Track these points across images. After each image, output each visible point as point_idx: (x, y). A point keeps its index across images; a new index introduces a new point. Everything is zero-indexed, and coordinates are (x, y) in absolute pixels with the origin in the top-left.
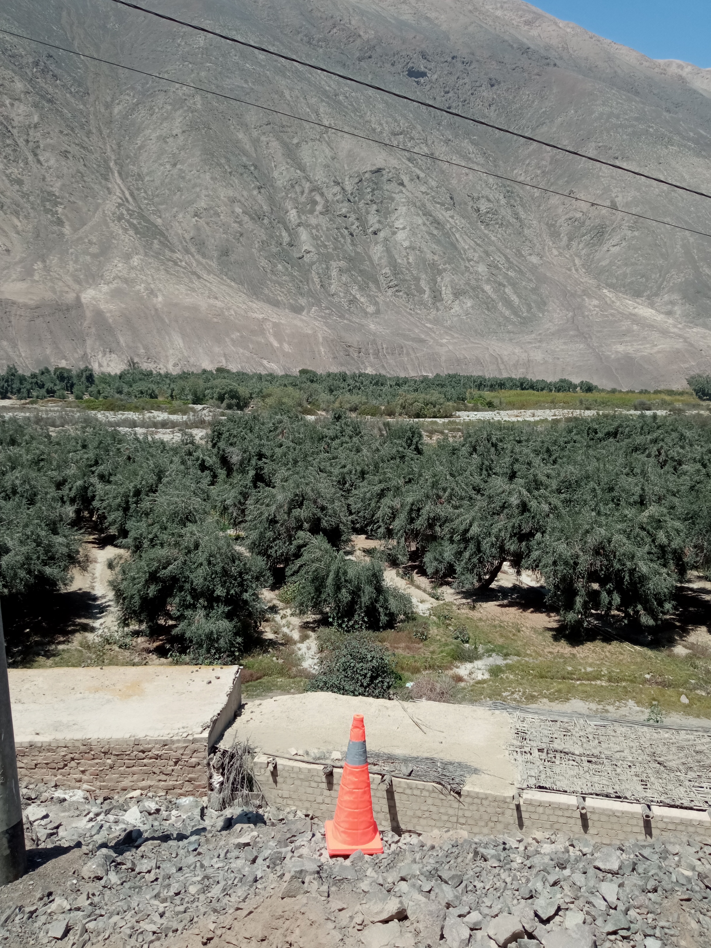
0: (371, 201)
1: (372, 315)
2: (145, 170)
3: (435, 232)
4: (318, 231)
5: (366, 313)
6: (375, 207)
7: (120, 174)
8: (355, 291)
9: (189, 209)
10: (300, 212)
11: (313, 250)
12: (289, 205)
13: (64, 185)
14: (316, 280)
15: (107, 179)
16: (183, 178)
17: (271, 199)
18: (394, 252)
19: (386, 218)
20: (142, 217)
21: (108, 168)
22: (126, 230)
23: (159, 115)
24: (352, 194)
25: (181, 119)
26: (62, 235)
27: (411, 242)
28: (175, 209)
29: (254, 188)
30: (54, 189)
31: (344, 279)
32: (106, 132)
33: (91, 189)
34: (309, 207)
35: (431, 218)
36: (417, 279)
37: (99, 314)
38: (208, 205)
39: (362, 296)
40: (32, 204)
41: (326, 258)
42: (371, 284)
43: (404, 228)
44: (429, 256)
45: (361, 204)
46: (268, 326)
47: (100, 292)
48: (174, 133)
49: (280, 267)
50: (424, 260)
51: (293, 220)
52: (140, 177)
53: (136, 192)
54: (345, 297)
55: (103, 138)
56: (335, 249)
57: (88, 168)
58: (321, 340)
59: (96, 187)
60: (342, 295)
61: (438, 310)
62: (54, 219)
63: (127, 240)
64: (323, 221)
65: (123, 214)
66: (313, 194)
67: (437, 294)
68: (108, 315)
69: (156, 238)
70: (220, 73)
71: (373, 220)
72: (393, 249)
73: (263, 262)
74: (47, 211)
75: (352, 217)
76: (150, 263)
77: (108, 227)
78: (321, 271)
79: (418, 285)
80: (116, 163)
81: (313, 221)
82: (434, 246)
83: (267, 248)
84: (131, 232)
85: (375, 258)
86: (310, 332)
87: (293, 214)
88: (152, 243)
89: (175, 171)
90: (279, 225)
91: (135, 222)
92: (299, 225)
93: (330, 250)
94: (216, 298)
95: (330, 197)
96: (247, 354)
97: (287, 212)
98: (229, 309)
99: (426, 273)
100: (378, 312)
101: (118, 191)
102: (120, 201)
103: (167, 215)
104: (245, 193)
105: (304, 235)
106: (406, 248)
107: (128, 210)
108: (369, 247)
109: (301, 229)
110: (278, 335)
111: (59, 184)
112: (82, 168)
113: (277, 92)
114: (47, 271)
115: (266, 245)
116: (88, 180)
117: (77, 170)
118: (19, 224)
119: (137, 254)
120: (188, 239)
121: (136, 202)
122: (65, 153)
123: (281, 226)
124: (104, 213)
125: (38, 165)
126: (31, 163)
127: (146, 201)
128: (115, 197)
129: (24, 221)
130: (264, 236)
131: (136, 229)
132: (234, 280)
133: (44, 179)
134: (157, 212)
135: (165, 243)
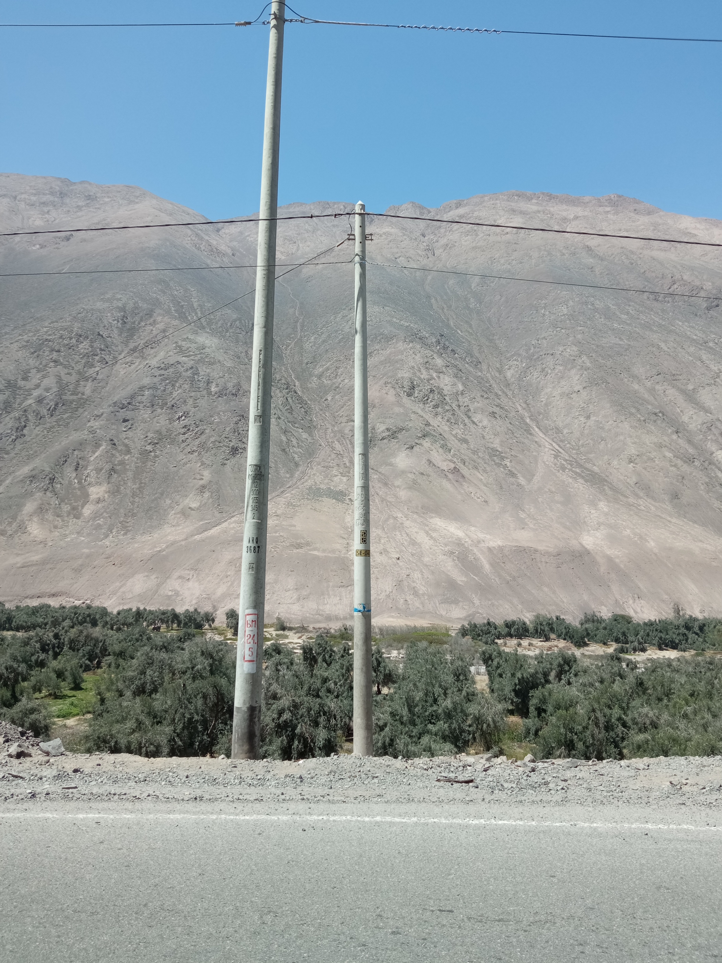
2: (561, 425)
7: (539, 428)
9: (622, 456)
12: (712, 447)
13: (502, 441)
15: (531, 434)
16: (602, 428)
17: (690, 442)
20: (581, 466)
21: (527, 424)
22: (575, 479)
23: (553, 375)
25: (577, 377)
26: (519, 485)
28: (606, 457)
29: (672, 433)
30: (495, 446)
32: (510, 393)
33: (523, 443)
37: (610, 560)
38: (639, 451)
40: (483, 459)
47: (597, 538)
48: (576, 389)
52: (558, 431)
53: (561, 443)
55: (510, 398)
57: (513, 425)
59: (526, 441)
62: (507, 471)
63: (582, 488)
65: (563, 464)
68: (617, 560)
69: (604, 485)
73: (717, 504)
74: (499, 465)
76: (618, 509)
77: (557, 477)
80: (531, 419)
83: (714, 489)
84: (581, 481)
88: (604, 490)
89: (591, 422)
90: (710, 466)
91: (578, 470)
97: (712, 454)
101: (546, 443)
102: (553, 452)
103: (600, 463)
104: (666, 438)
107: (566, 460)
111: (497, 441)
112: (509, 425)
113: (653, 345)
114: (534, 519)
115: (711, 487)
116: (518, 436)
117: (507, 427)
118: (482, 478)
119: (600, 500)
120: (632, 484)
121: (567, 453)
122: (493, 414)
123: (714, 467)
124: (545, 464)
125: (475, 426)
126: (468, 424)
127: (574, 452)
128: (547, 449)
129: (484, 474)
130: (704, 478)
131: (583, 477)
132: (695, 522)
133: (483, 437)
134: (588, 460)
135: (615, 490)
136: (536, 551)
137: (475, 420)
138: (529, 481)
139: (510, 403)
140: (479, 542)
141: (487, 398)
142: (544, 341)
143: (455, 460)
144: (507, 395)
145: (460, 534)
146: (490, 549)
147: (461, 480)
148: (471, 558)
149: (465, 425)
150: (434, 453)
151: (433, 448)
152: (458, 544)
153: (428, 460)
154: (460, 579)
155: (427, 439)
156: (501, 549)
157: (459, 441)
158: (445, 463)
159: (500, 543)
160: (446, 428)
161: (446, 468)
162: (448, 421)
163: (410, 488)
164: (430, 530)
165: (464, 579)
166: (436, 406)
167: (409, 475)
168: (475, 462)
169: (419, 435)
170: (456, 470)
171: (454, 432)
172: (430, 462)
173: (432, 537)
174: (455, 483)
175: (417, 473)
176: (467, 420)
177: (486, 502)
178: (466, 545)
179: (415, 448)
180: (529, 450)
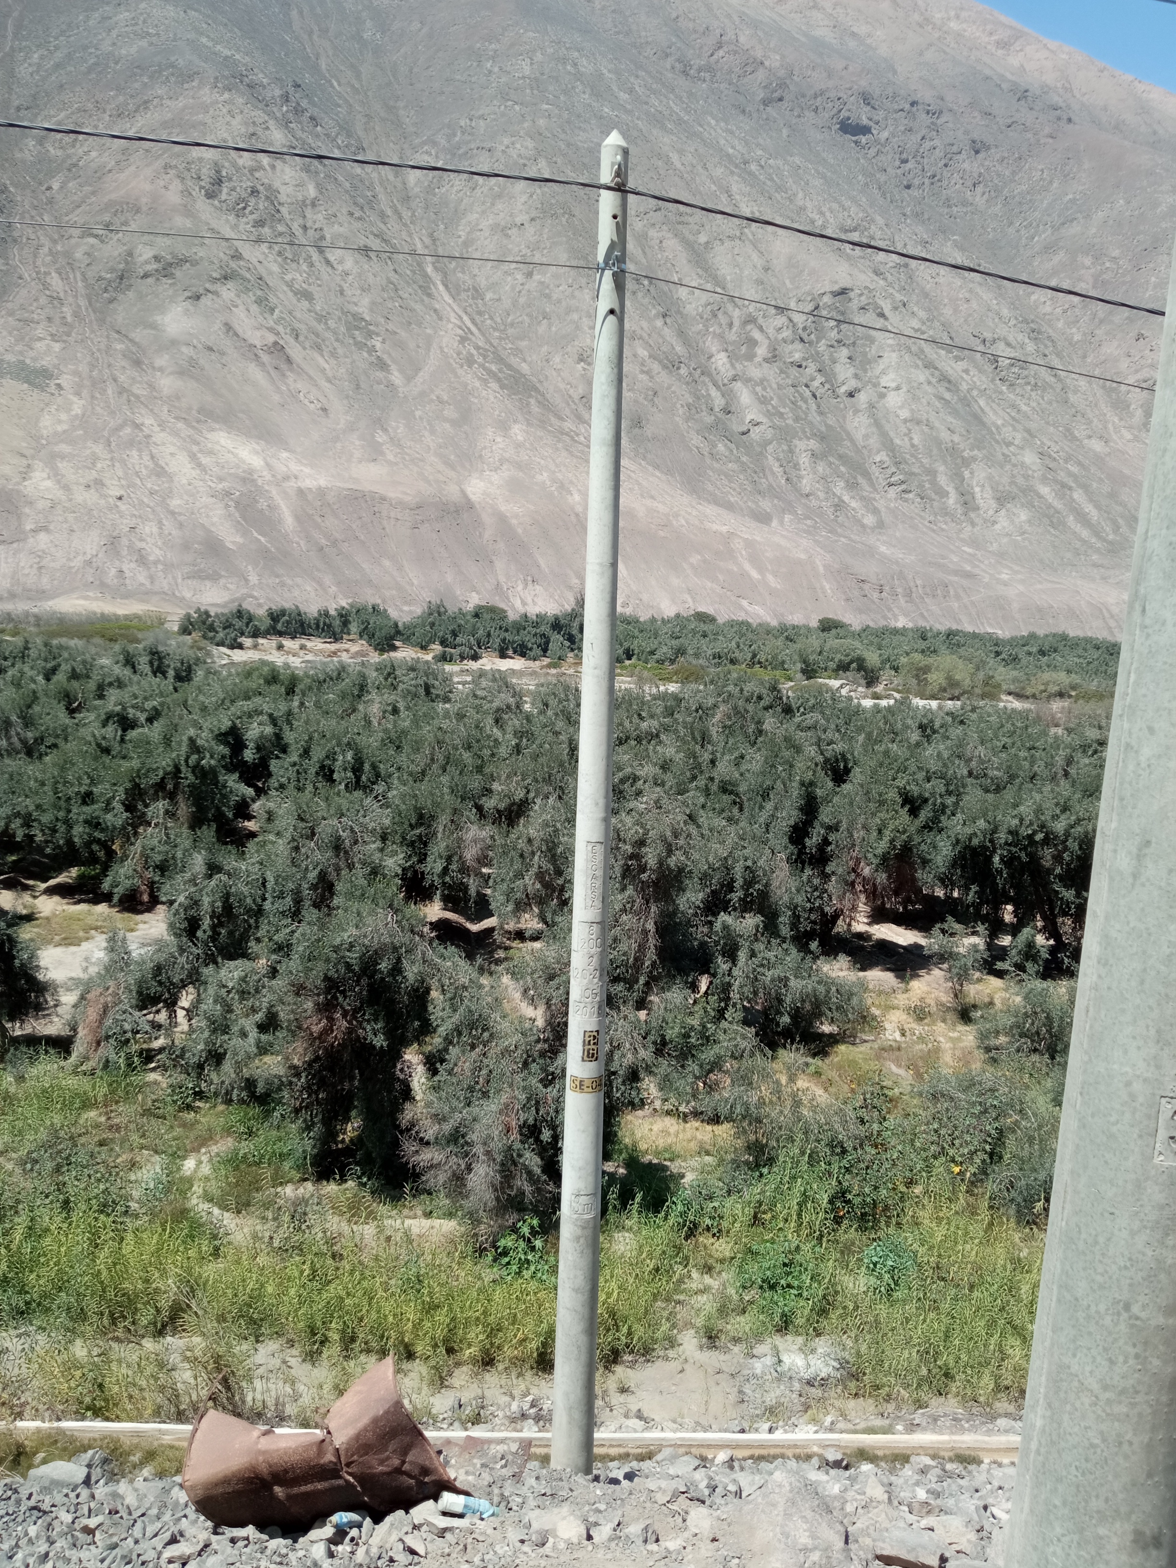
0: (839, 342)
1: (873, 529)
2: (483, 283)
3: (947, 396)
4: (764, 389)
5: (863, 526)
6: (844, 352)
7: (446, 286)
8: (839, 488)
9: (569, 349)
10: (733, 357)
11: (764, 420)
12: (712, 345)
13: (373, 303)
14: (777, 469)
15: (429, 295)
16: (548, 297)
17: (681, 334)
18: (887, 427)
19: (865, 371)
20: (500, 360)
21: (426, 276)
22: (485, 382)
23: (485, 190)
24: (805, 329)
25: (524, 198)
26: (390, 385)
27: (912, 411)
28: (545, 349)
29: (656, 316)
30: (361, 310)
31: (820, 469)
32: (406, 214)
33: (412, 310)
34: (744, 349)
35: (937, 373)
36: (932, 473)
37: (502, 519)
39: (853, 497)
40: (335, 333)
41: (785, 435)
42: (860, 479)
43: (898, 388)
44: (945, 435)
45: (822, 346)
46: (737, 544)
47: (492, 483)
48: (518, 220)
49: (721, 447)
50: (939, 442)
51: (723, 370)
52: (477, 293)
53: (477, 317)
54: (827, 499)
55: (405, 225)
56: (797, 419)
57: (400, 275)
58: (821, 569)
59: (418, 307)
60: (821, 495)
61: (973, 524)
62: (373, 359)
63: (492, 399)
64: (771, 372)
65: (472, 355)
66: (749, 327)
67: (968, 498)
68: (514, 522)
69: (530, 396)
70: (568, 122)
71: (844, 373)
72: (884, 422)
73: (696, 440)
74: (360, 346)
75: (811, 368)
76: (541, 438)
77: (456, 376)
78: (781, 456)
79: (934, 482)
80: (436, 269)
81: (755, 373)
82: (950, 419)
83: (697, 416)
84: (494, 385)
85: (859, 436)
86: (803, 556)
87: (721, 361)
88: (528, 404)
89: (532, 285)
90: (703, 378)
91: (494, 368)
92: (734, 379)
93: (790, 422)
94: (653, 497)
95: (771, 331)
96: (718, 590)
97: (710, 357)
98: (676, 515)
99: (945, 462)
100: (881, 525)
101: (452, 314)
102: (460, 332)
103: (534, 357)
104: (645, 324)
105: (744, 396)
106: (905, 421)
107: (477, 348)
108: (844, 417)
109: (738, 385)
110: (755, 559)
111: (366, 301)
112: (392, 275)
113: (659, 156)
114: (400, 446)
115: (694, 411)
116: (406, 296)
117: (388, 278)
118: (326, 366)
119: (515, 421)
120: (576, 397)
121: (483, 335)
122: (365, 251)
123: (707, 380)
124: (442, 351)
125: (329, 269)
126: (317, 264)
127: (497, 334)
128: (450, 326)
129: (333, 362)
130: (687, 396)
131: (499, 380)
132: (657, 467)
133: (342, 292)
134: (517, 352)
135: (546, 405)
136: (383, 499)
137: (332, 258)
138: (409, 379)
139: (404, 235)
140: (286, 478)
141: (360, 219)
142: (482, 123)
143: (280, 329)
144: (401, 218)
145: (257, 462)
146: (301, 492)
147: (284, 366)
148: (263, 504)
149: (312, 265)
150: (240, 313)
151: (239, 302)
152: (244, 480)
153: (226, 324)
154: (230, 537)
155: (230, 284)
156: (321, 492)
157: (296, 294)
158: (258, 334)
159: (323, 482)
160: (275, 268)
161: (258, 344)
162: (280, 254)
163: (181, 373)
164: (201, 451)
165: (239, 539)
166: (259, 223)
167: (184, 349)
168: (317, 335)
169: (215, 275)
170: (277, 348)
171: (288, 277)
172: (228, 327)
173: (199, 465)
174: (273, 372)
175: (200, 346)
176: (315, 256)
177: (324, 410)
178: (260, 482)
179: (203, 300)
180: (420, 324)
